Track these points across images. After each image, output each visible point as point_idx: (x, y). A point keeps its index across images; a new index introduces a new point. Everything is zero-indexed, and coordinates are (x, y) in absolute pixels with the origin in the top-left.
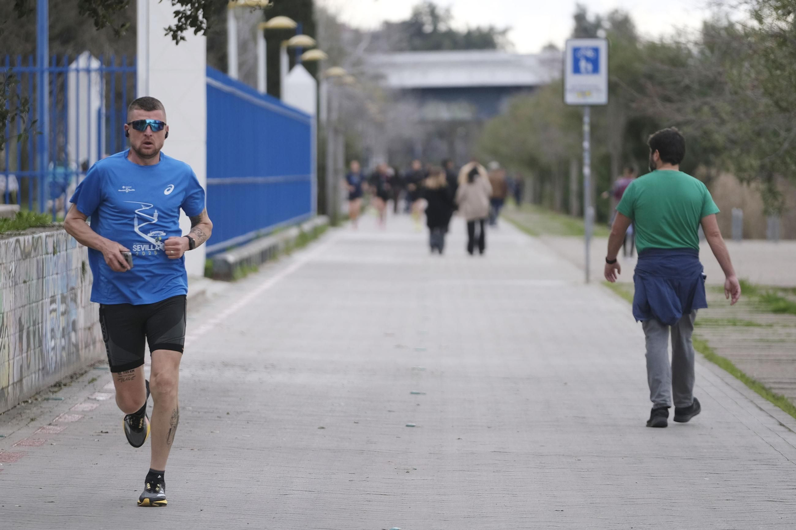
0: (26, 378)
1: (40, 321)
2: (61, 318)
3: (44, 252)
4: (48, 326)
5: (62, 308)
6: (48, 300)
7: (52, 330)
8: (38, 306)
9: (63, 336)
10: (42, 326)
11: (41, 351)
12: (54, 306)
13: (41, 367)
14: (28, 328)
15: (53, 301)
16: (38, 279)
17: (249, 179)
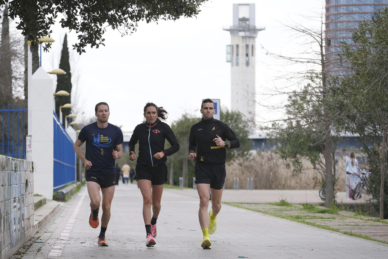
0: (3, 250)
1: (9, 213)
2: (18, 211)
3: (11, 170)
4: (13, 216)
5: (18, 206)
6: (13, 200)
7: (14, 218)
8: (8, 202)
9: (19, 223)
10: (10, 216)
11: (10, 231)
12: (15, 204)
13: (10, 243)
14: (4, 217)
15: (15, 201)
16: (9, 185)
17: (62, 163)
